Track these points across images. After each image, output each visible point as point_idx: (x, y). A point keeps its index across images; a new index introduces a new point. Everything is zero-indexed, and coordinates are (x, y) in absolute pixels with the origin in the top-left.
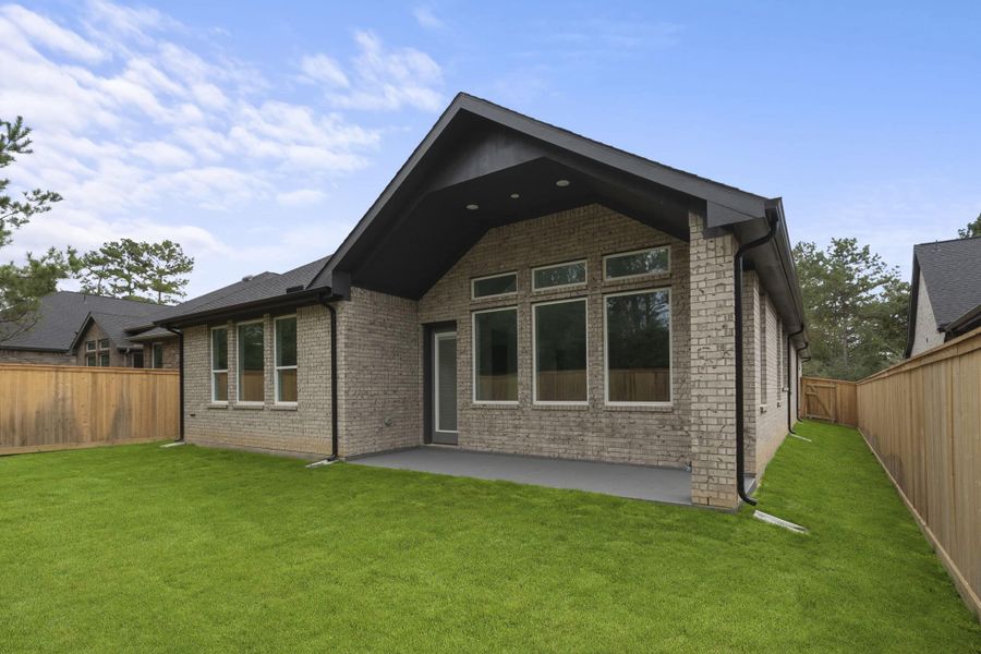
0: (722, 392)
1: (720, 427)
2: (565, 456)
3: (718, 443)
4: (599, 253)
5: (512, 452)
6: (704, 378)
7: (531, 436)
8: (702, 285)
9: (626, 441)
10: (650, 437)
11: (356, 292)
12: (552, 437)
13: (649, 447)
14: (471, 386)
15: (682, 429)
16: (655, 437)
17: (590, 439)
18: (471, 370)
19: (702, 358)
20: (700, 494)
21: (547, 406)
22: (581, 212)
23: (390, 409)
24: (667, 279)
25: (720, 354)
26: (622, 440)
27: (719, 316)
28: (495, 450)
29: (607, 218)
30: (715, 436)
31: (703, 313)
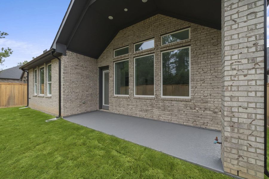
0: (253, 94)
1: (250, 121)
2: (145, 117)
3: (248, 132)
4: (159, 35)
5: (126, 114)
6: (236, 83)
7: (133, 108)
8: (235, 17)
9: (170, 113)
10: (181, 112)
11: (69, 53)
12: (141, 109)
13: (180, 116)
14: (113, 89)
15: (195, 109)
16: (182, 112)
17: (155, 111)
18: (113, 83)
19: (235, 69)
20: (232, 167)
21: (139, 97)
22: (152, 18)
23: (85, 97)
24: (189, 42)
25: (251, 66)
26: (168, 112)
27: (250, 37)
28: (121, 113)
29: (163, 19)
30: (246, 126)
31: (236, 37)
